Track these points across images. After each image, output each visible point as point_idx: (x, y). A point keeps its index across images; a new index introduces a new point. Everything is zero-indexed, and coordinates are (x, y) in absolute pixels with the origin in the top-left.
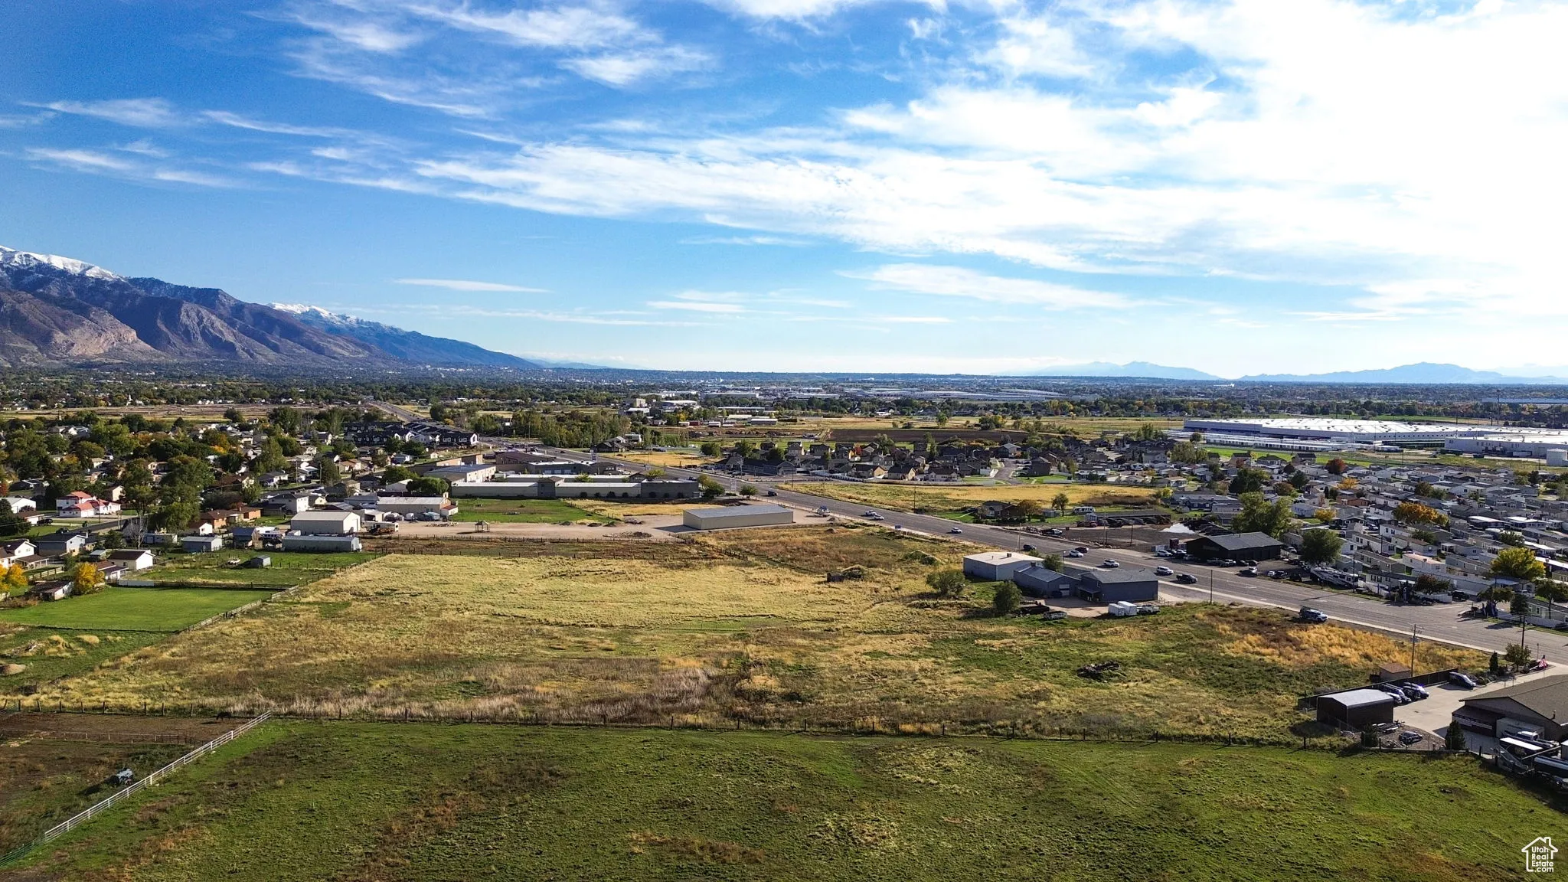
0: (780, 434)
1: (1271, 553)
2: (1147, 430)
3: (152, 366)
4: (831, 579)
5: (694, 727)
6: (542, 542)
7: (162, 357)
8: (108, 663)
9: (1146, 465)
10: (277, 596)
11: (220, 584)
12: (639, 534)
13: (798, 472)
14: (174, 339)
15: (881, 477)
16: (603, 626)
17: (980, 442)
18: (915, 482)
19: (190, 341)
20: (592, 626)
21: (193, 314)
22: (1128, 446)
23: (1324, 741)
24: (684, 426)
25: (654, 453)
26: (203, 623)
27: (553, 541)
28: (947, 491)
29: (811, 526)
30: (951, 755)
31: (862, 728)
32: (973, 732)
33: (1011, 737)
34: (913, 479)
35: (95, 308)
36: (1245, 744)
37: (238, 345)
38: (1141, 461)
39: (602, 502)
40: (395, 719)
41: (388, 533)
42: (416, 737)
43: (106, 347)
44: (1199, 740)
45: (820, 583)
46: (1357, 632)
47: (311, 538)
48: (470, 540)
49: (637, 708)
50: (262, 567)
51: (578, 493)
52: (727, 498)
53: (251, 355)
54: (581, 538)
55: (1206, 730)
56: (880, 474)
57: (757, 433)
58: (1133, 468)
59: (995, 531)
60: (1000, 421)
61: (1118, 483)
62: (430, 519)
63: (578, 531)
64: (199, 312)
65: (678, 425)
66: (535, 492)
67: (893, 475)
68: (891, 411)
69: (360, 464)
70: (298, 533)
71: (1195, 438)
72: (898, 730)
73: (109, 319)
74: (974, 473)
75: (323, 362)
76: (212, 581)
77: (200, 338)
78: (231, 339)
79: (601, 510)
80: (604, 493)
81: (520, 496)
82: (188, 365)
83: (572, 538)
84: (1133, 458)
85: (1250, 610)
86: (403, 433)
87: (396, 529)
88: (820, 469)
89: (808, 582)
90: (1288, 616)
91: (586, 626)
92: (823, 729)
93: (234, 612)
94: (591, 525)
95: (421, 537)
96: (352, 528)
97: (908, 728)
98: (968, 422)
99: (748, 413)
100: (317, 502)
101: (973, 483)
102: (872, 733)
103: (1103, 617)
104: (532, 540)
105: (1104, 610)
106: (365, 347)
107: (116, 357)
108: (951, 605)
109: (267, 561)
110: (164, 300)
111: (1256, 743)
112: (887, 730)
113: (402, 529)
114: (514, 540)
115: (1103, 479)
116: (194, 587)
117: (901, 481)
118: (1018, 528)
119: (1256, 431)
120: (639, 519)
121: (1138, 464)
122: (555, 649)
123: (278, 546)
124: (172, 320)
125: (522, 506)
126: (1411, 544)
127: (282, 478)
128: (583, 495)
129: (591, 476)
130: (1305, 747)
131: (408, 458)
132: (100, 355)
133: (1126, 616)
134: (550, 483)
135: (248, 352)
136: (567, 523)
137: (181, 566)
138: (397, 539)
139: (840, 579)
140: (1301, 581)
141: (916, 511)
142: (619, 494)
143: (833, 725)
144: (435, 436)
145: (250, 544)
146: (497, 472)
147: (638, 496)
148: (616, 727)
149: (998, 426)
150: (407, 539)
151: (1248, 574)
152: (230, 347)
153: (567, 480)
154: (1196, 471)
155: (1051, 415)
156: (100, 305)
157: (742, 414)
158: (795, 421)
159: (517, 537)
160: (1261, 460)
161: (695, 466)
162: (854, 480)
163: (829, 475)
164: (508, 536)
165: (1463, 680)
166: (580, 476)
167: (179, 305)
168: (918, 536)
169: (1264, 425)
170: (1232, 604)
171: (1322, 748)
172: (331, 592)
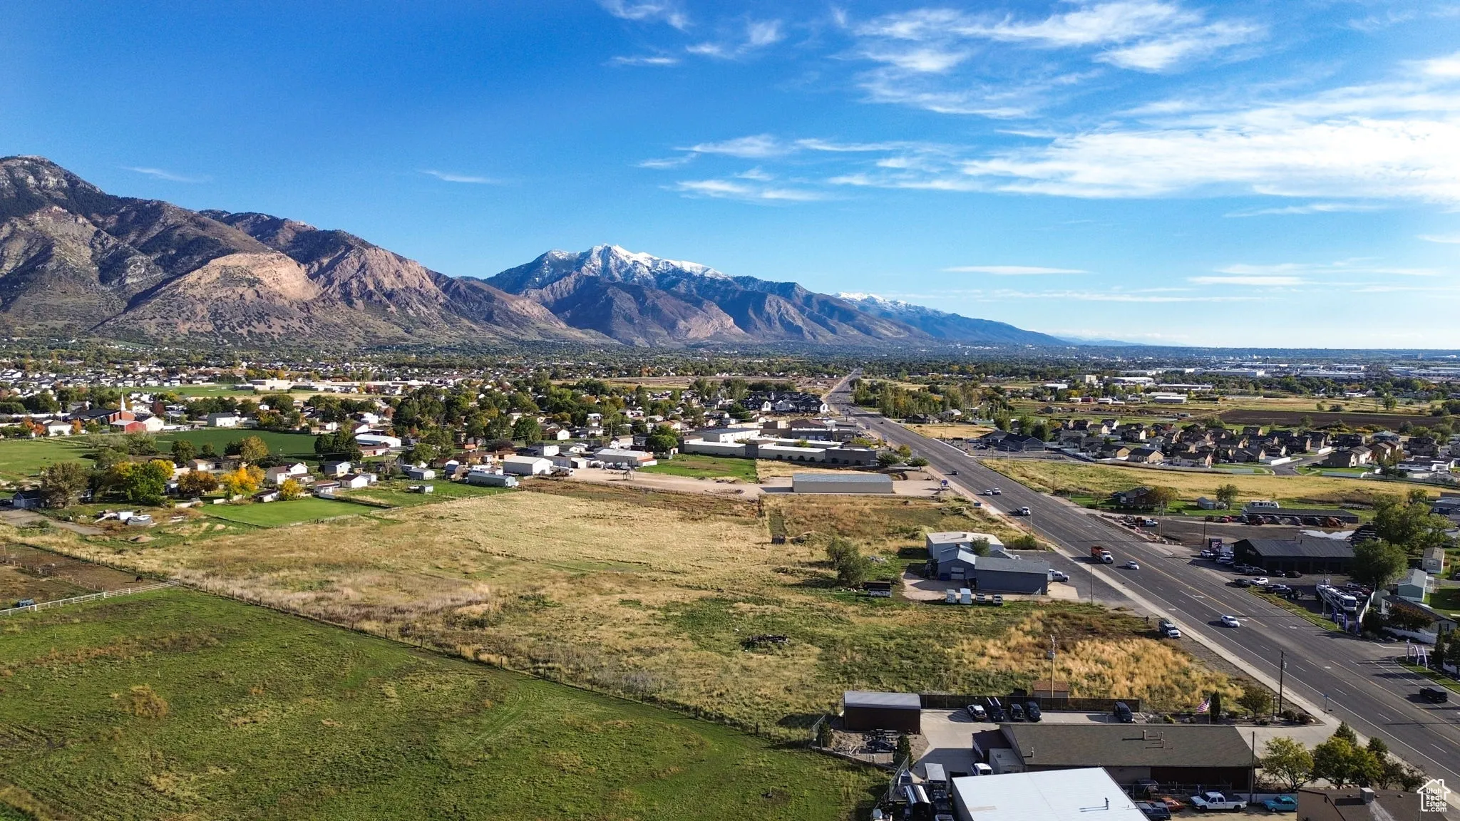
0: (1150, 413)
3: (740, 345)
7: (751, 339)
13: (1048, 450)
14: (759, 324)
15: (1124, 458)
17: (1369, 428)
19: (770, 325)
21: (774, 304)
24: (1074, 402)
35: (706, 301)
37: (804, 328)
39: (787, 464)
41: (563, 476)
43: (712, 331)
51: (775, 455)
52: (898, 468)
53: (814, 337)
56: (1125, 455)
64: (778, 302)
65: (1068, 401)
66: (743, 452)
73: (716, 308)
75: (870, 342)
77: (778, 324)
78: (800, 323)
80: (796, 457)
81: (732, 454)
82: (768, 345)
87: (571, 474)
95: (579, 481)
96: (543, 471)
97: (483, 657)
99: (1174, 391)
101: (1222, 470)
106: (906, 328)
107: (718, 340)
110: (753, 293)
113: (577, 474)
117: (1136, 464)
123: (466, 479)
124: (759, 309)
125: (715, 463)
132: (708, 338)
135: (812, 334)
138: (562, 480)
142: (807, 458)
144: (796, 404)
145: (453, 476)
147: (823, 461)
150: (567, 481)
152: (799, 330)
156: (711, 299)
161: (960, 439)
167: (764, 297)
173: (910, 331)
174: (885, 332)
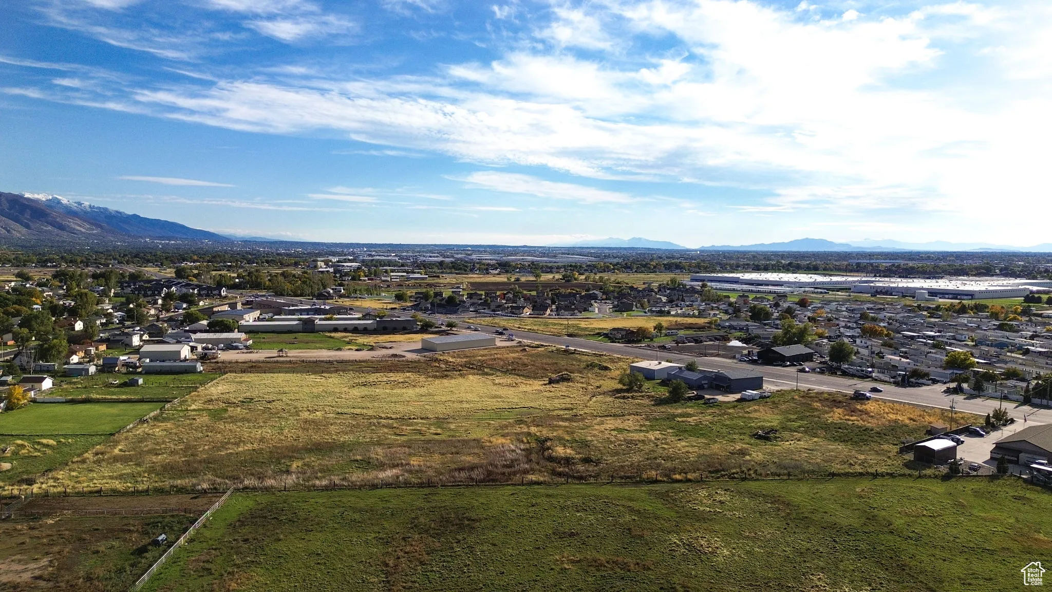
0: (436, 286)
1: (808, 358)
2: (673, 281)
4: (551, 382)
5: (538, 483)
6: (330, 362)
8: (75, 459)
9: (687, 303)
10: (168, 406)
11: (114, 399)
12: (395, 356)
13: (471, 311)
15: (528, 314)
16: (422, 419)
17: (573, 290)
18: (552, 317)
20: (414, 418)
22: (668, 291)
23: (928, 472)
24: (365, 281)
25: (359, 299)
26: (128, 427)
27: (338, 362)
28: (578, 322)
29: (508, 347)
30: (717, 493)
31: (648, 479)
32: (718, 478)
33: (744, 479)
34: (549, 315)
36: (884, 476)
38: (683, 300)
39: (351, 334)
40: (326, 488)
41: (215, 358)
42: (350, 499)
44: (857, 476)
45: (545, 385)
46: (895, 404)
47: (158, 363)
48: (277, 362)
49: (490, 473)
50: (138, 386)
51: (332, 328)
52: (437, 329)
54: (357, 360)
55: (858, 469)
56: (527, 311)
57: (420, 285)
58: (679, 305)
59: (627, 348)
60: (576, 276)
61: (677, 315)
62: (236, 348)
63: (349, 354)
65: (361, 280)
66: (300, 328)
67: (537, 312)
68: (498, 270)
69: (153, 310)
70: (148, 360)
71: (704, 286)
72: (671, 479)
74: (585, 310)
75: (65, 236)
76: (109, 397)
79: (355, 340)
80: (351, 328)
81: (289, 331)
83: (351, 359)
84: (678, 299)
85: (822, 393)
86: (169, 287)
87: (219, 356)
88: (484, 309)
89: (537, 385)
90: (846, 396)
91: (410, 419)
92: (623, 481)
93: (145, 418)
94: (357, 350)
95: (240, 361)
96: (186, 356)
97: (678, 477)
98: (554, 277)
99: (404, 272)
100: (144, 338)
101: (589, 316)
102: (656, 481)
103: (739, 401)
104: (322, 361)
105: (738, 396)
106: (98, 226)
108: (643, 396)
109: (141, 381)
111: (891, 475)
112: (665, 479)
113: (223, 356)
114: (310, 362)
115: (669, 313)
116: (97, 401)
117: (543, 316)
118: (642, 345)
119: (736, 281)
120: (388, 345)
121: (683, 303)
122: (400, 435)
123: (140, 370)
125: (296, 338)
126: (882, 350)
127: (102, 321)
128: (336, 329)
129: (335, 316)
130: (920, 477)
131: (185, 306)
133: (753, 400)
134: (312, 321)
136: (340, 349)
137: (75, 387)
138: (223, 362)
139: (557, 382)
140: (836, 374)
141: (569, 335)
142: (360, 328)
143: (628, 477)
144: (194, 289)
145: (117, 369)
146: (261, 314)
147: (379, 329)
148: (485, 485)
149: (576, 279)
150: (230, 363)
151: (803, 371)
153: (321, 319)
154: (721, 307)
155: (602, 272)
157: (399, 272)
158: (438, 277)
159: (311, 359)
160: (756, 299)
161: (395, 308)
162: (511, 316)
163: (492, 313)
164: (305, 359)
165: (978, 431)
166: (328, 316)
168: (582, 352)
169: (741, 278)
170: (809, 390)
171: (930, 476)
172: (206, 402)
173: (101, 227)
174: (78, 228)
